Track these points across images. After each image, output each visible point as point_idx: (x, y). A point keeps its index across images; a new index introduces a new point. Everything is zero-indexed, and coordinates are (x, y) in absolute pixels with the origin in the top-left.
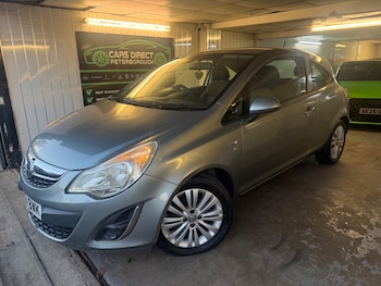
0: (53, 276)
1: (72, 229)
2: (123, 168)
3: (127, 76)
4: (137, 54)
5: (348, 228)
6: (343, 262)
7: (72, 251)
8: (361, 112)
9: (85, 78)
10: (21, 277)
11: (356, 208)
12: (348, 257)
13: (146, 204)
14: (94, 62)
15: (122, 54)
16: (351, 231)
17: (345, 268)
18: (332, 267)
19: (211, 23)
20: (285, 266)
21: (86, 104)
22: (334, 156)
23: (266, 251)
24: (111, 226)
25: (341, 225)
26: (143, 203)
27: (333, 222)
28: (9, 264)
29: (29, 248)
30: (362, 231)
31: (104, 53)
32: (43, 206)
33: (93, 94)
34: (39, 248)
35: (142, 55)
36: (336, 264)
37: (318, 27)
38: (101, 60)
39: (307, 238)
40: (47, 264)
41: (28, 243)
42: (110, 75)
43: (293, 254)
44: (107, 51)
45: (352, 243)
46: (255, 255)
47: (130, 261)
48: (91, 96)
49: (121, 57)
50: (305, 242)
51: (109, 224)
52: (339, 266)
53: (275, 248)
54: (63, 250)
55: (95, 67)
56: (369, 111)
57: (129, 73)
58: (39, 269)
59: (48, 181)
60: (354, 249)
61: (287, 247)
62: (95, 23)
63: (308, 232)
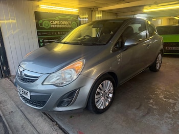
0: (35, 126)
1: (45, 102)
2: (70, 72)
3: (59, 33)
4: (64, 23)
5: (169, 99)
6: (169, 113)
7: (42, 114)
8: (166, 49)
9: (39, 34)
10: (19, 127)
11: (170, 90)
12: (171, 111)
13: (81, 89)
14: (44, 26)
15: (57, 22)
16: (171, 100)
17: (171, 115)
18: (165, 115)
19: (97, 8)
20: (144, 116)
21: (40, 46)
22: (158, 68)
23: (134, 110)
24: (65, 100)
25: (165, 98)
26: (80, 88)
27: (161, 96)
28: (12, 121)
29: (20, 113)
30: (176, 100)
31: (48, 22)
32: (30, 92)
33: (43, 42)
34: (26, 113)
35: (66, 23)
36: (167, 114)
37: (146, 10)
38: (47, 25)
39: (151, 104)
40: (31, 120)
41: (19, 111)
42: (51, 32)
43: (146, 111)
44: (49, 21)
45: (172, 105)
46: (129, 112)
47: (71, 117)
48: (42, 43)
49: (56, 24)
50: (151, 105)
51: (64, 98)
52: (168, 115)
53: (138, 109)
54: (38, 114)
55: (44, 28)
56: (170, 48)
57: (60, 32)
58: (27, 122)
59: (32, 80)
60: (173, 108)
61: (143, 108)
62: (43, 7)
63: (151, 101)
